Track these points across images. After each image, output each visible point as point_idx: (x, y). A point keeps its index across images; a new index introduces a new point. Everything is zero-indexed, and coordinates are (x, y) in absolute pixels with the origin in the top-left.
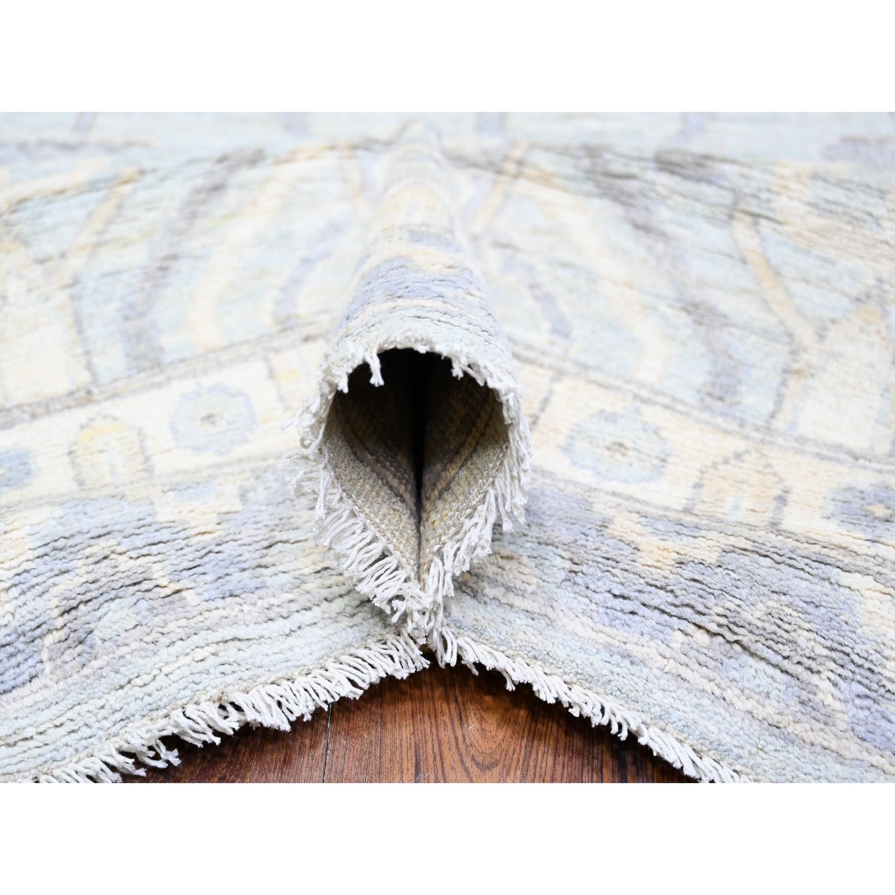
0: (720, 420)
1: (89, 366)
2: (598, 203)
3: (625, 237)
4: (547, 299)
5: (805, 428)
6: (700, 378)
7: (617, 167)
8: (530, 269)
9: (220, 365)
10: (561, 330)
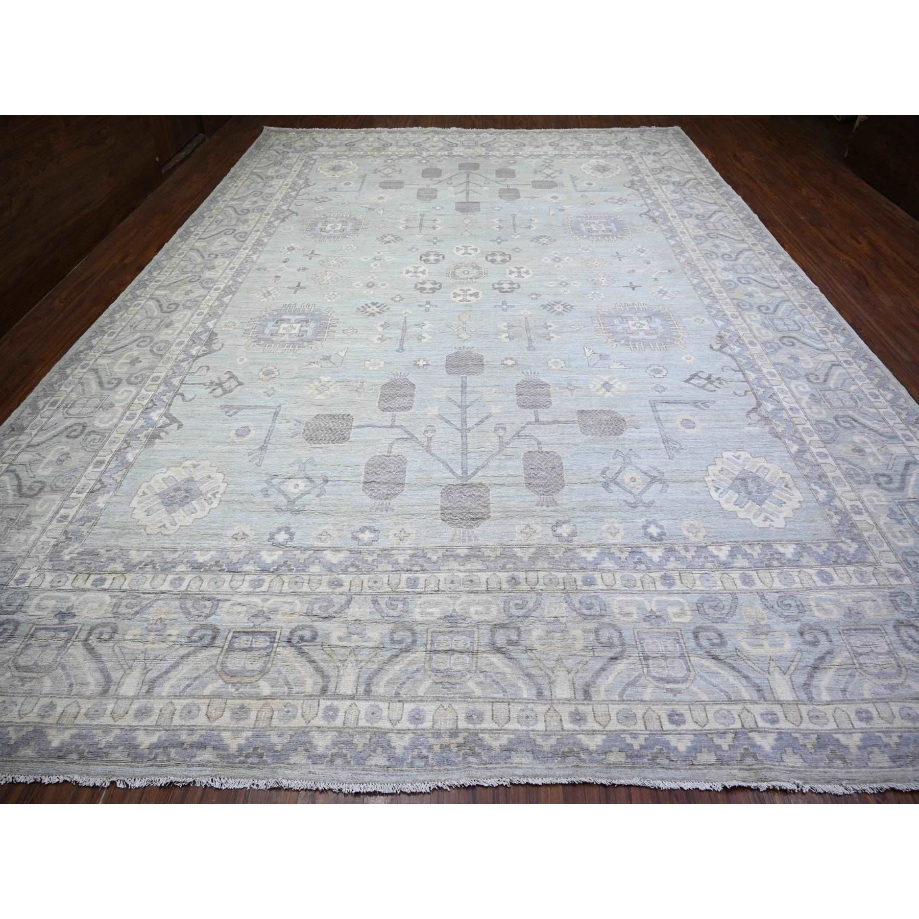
0: (543, 702)
1: (357, 689)
2: (498, 655)
3: (507, 661)
4: (497, 683)
5: (558, 696)
6: (535, 692)
7: (499, 646)
8: (491, 677)
9: (381, 701)
10: (505, 691)
